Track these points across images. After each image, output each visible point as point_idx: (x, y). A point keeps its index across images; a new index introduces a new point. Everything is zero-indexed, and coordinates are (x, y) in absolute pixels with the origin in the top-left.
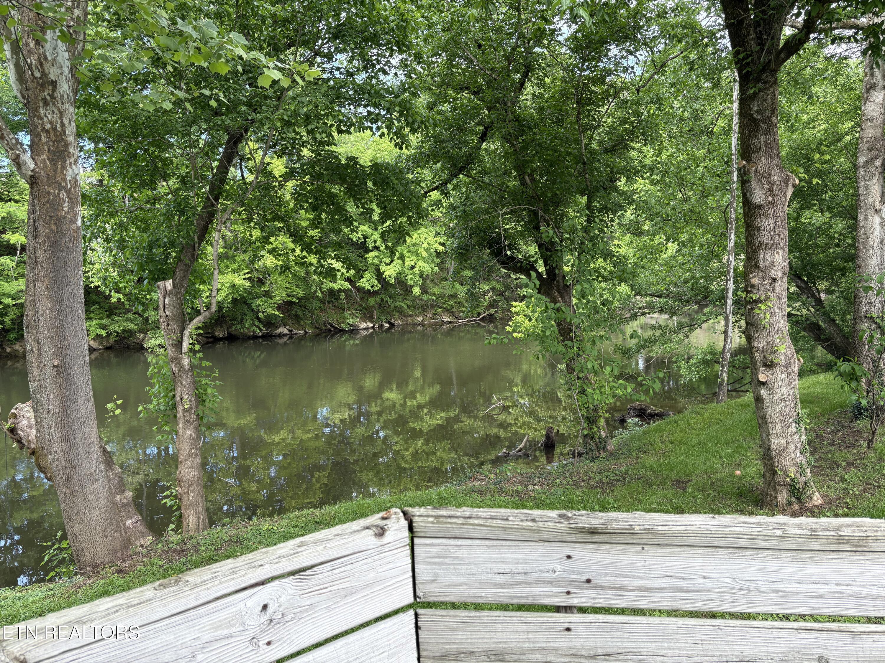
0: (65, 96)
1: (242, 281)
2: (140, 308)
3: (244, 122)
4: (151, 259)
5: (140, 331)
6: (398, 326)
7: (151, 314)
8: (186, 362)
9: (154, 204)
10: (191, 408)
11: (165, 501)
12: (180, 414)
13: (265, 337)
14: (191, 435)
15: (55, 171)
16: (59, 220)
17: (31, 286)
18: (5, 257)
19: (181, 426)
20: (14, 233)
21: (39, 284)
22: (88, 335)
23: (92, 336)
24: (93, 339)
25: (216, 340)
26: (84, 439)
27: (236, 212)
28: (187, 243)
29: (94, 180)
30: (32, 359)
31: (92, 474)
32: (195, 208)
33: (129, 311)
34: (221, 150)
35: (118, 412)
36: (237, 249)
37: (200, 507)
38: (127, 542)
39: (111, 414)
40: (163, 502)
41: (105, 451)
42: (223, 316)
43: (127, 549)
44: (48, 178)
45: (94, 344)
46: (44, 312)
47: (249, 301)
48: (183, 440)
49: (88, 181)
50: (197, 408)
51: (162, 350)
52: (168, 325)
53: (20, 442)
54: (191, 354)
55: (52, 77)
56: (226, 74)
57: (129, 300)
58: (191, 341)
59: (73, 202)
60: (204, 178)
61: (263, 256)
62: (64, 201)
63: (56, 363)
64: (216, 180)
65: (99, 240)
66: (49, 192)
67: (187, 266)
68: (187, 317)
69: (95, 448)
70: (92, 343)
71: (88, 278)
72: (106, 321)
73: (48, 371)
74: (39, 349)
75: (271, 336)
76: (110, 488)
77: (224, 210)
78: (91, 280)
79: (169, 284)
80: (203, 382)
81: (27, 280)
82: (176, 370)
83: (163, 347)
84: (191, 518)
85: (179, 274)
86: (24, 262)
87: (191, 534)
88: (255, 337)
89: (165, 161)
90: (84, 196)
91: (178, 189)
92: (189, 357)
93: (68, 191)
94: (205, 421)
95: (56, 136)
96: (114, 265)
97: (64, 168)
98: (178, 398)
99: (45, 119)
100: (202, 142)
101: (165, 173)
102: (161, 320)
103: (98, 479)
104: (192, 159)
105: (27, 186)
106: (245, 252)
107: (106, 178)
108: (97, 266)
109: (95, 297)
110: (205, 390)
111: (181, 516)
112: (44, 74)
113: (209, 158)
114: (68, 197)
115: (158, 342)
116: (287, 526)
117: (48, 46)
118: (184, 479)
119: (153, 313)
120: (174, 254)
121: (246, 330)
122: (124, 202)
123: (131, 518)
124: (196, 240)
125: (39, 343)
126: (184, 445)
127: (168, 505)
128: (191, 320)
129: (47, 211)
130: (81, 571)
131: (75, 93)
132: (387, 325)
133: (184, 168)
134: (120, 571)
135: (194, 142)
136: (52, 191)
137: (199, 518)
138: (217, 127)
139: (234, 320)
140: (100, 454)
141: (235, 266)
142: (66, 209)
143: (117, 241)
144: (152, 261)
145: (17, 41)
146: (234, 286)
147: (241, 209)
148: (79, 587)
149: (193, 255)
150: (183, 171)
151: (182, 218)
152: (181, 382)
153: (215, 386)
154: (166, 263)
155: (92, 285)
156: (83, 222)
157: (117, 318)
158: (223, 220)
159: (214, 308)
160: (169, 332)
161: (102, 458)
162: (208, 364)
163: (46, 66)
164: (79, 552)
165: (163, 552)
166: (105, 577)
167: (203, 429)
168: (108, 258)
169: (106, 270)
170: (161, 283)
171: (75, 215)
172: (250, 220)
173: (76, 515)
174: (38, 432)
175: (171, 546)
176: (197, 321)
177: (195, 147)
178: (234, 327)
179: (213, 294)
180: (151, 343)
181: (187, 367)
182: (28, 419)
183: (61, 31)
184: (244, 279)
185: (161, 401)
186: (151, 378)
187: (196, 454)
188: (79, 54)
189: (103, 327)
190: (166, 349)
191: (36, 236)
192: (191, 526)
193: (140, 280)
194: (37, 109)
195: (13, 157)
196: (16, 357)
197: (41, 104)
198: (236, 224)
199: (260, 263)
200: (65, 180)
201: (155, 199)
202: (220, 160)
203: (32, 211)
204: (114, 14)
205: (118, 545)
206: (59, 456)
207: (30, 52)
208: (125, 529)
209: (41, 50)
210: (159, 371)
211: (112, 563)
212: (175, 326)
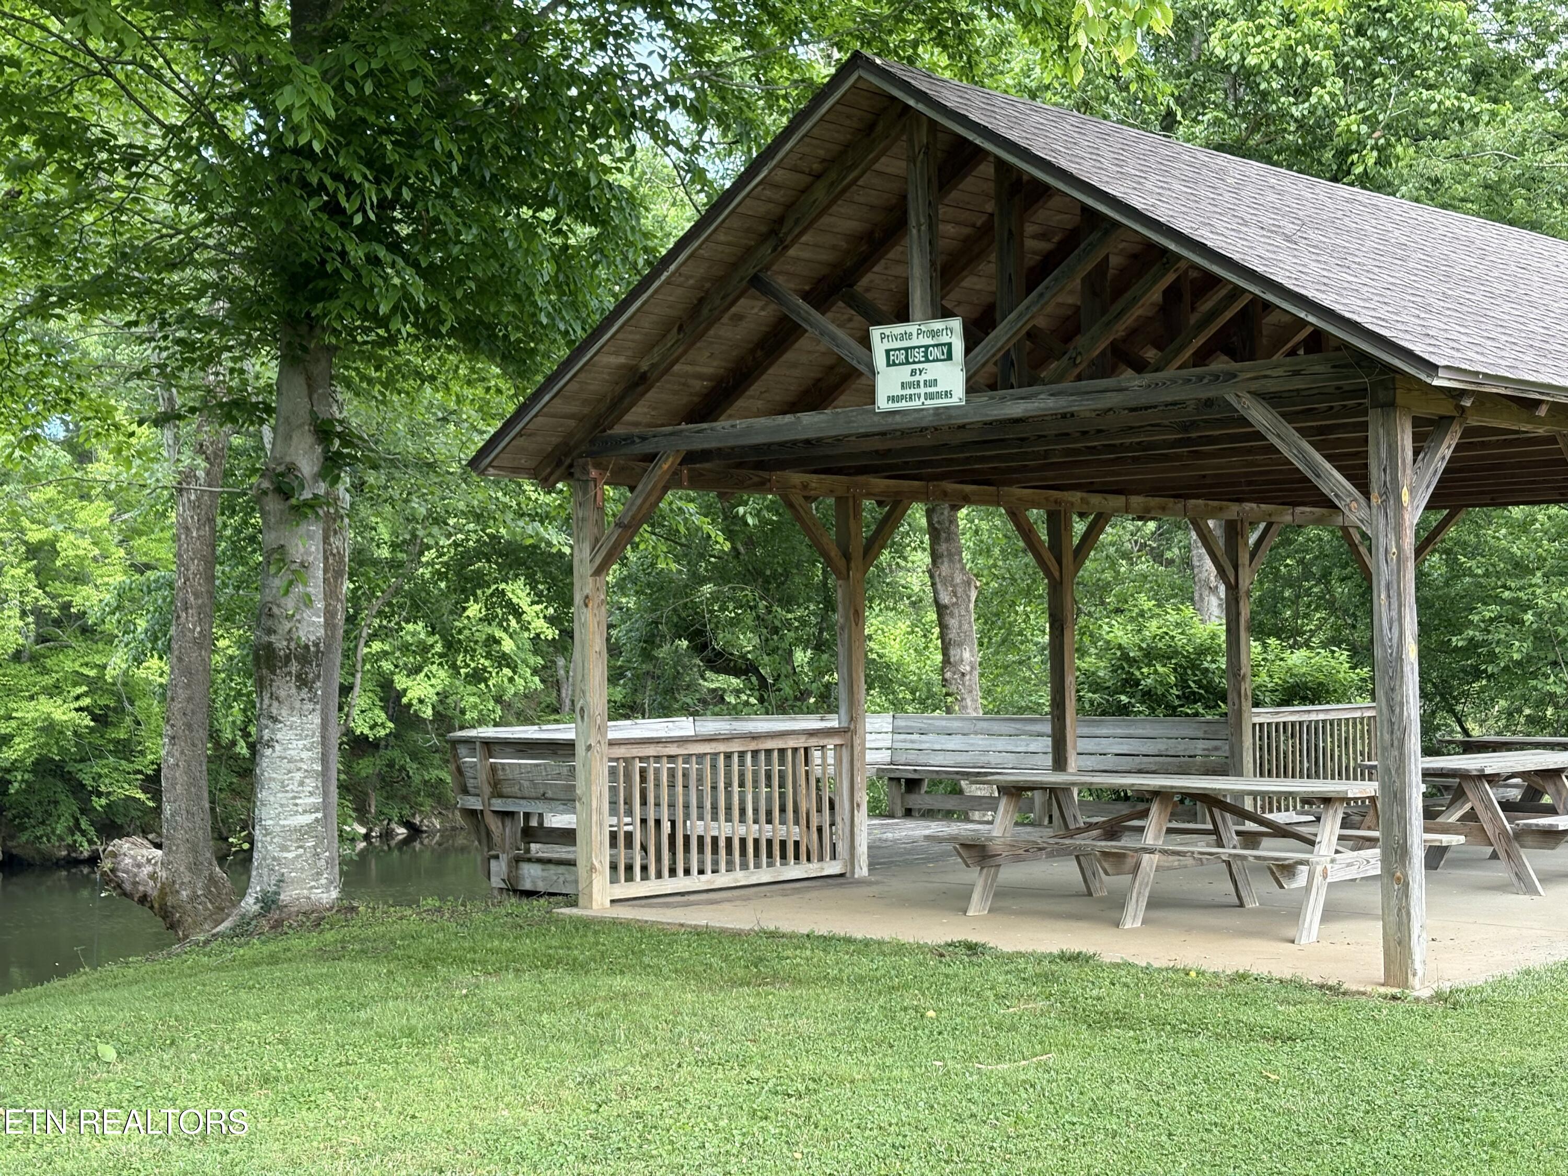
1: (74, 714)
6: (431, 834)
47: (78, 767)
88: (73, 862)
121: (53, 843)
132: (402, 831)
146: (50, 727)
178: (23, 835)
184: (77, 710)
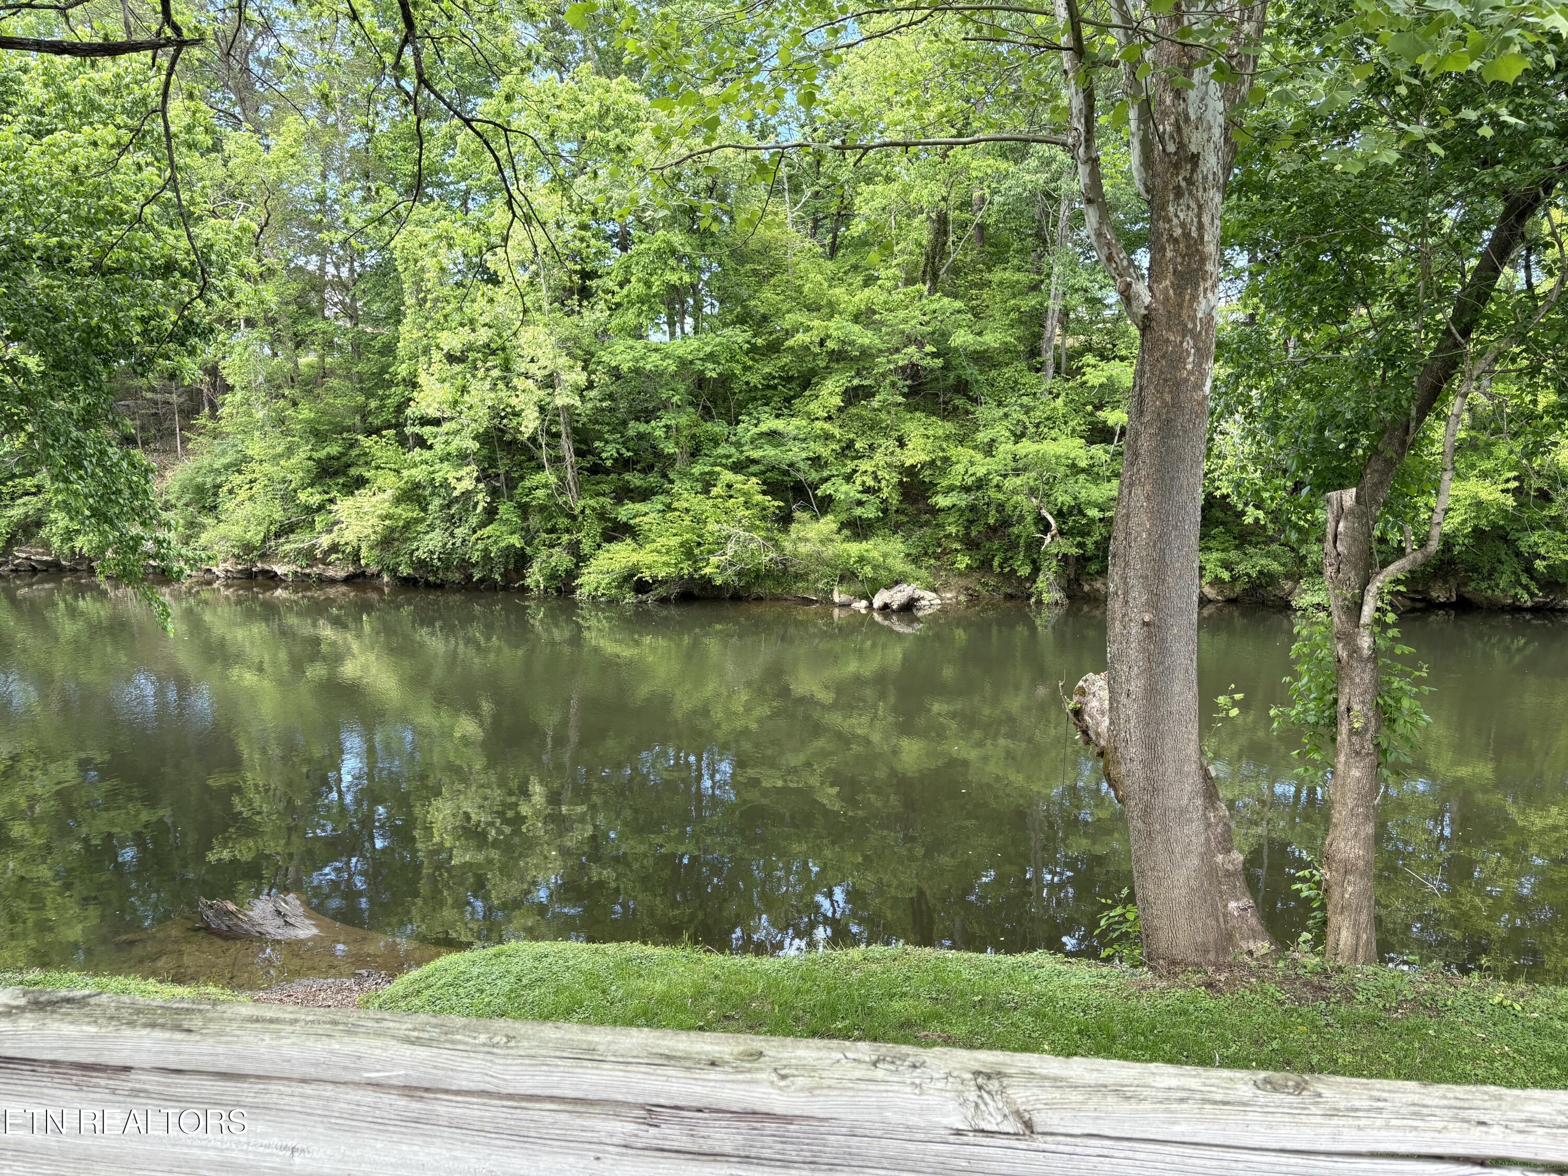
0: (1211, 177)
1: (1498, 495)
2: (1294, 536)
3: (1546, 171)
4: (1321, 449)
5: (1287, 576)
7: (1312, 552)
8: (1365, 642)
9: (1338, 350)
10: (1365, 729)
11: (1298, 886)
12: (1343, 735)
13: (1537, 610)
14: (1359, 780)
15: (1180, 306)
16: (1177, 385)
17: (1126, 491)
18: (1098, 446)
19: (1342, 758)
20: (1113, 409)
21: (1138, 491)
22: (1201, 577)
23: (1208, 577)
24: (1211, 584)
25: (1431, 606)
26: (1175, 748)
27: (1505, 358)
28: (1394, 420)
29: (1241, 316)
30: (1115, 606)
31: (1183, 811)
32: (1418, 352)
33: (1272, 540)
34: (1487, 235)
35: (1234, 712)
36: (1498, 431)
37: (1364, 918)
38: (1227, 939)
39: (1223, 715)
40: (1295, 887)
41: (1206, 776)
42: (1452, 562)
43: (1225, 951)
44: (1169, 318)
45: (1210, 593)
46: (1139, 535)
47: (1513, 536)
48: (1343, 786)
49: (1231, 319)
50: (1377, 731)
51: (1323, 615)
52: (1338, 571)
53: (1085, 732)
54: (1377, 629)
55: (1193, 149)
56: (1516, 81)
57: (1275, 520)
58: (1379, 604)
59: (1202, 355)
60: (1443, 293)
61: (1555, 444)
62: (1189, 354)
63: (1147, 619)
64: (1469, 295)
65: (1237, 416)
66: (1167, 341)
67: (1390, 463)
68: (1377, 558)
69: (1192, 768)
70: (1207, 590)
71: (1213, 481)
72: (1233, 555)
73: (1135, 629)
74: (1126, 593)
75: (1553, 610)
76: (1208, 840)
77: (1480, 354)
78: (1217, 484)
79: (1349, 496)
80: (1395, 685)
81: (1122, 483)
82: (1344, 654)
83: (1325, 609)
84: (1344, 934)
85: (1370, 478)
86: (1121, 454)
87: (1341, 962)
88: (1516, 609)
89: (1368, 268)
90: (1220, 345)
91: (1390, 319)
92: (1373, 634)
93: (1196, 337)
94: (1391, 758)
95: (1188, 247)
96: (1256, 459)
97: (1194, 298)
98: (1342, 707)
99: (1175, 221)
100: (1448, 223)
101: (1367, 290)
102: (1327, 562)
103: (1191, 821)
104: (1423, 259)
105: (1138, 332)
106: (1515, 435)
107: (1261, 311)
108: (1230, 461)
109: (1219, 514)
110: (1398, 701)
111: (1325, 922)
112: (1181, 146)
113: (1459, 253)
114: (1195, 346)
115: (1316, 600)
116: (1546, 1012)
117: (1192, 95)
118: (1338, 857)
119: (1315, 548)
120: (1365, 442)
121: (1497, 592)
122: (1287, 350)
123: (1238, 900)
124: (1413, 413)
125: (1126, 583)
126: (1343, 795)
127: (1304, 894)
128: (1384, 564)
129: (1162, 372)
130: (1150, 960)
131: (1227, 169)
133: (1403, 278)
134: (1210, 985)
135: (1432, 224)
136: (1172, 338)
137: (1358, 937)
138: (1481, 192)
139: (1476, 570)
140: (1198, 779)
141: (1488, 465)
142: (1189, 367)
143: (1267, 419)
144: (1322, 454)
145: (1148, 100)
146: (1479, 505)
147: (1517, 350)
148: (1144, 988)
149: (1403, 443)
150: (1403, 282)
151: (1389, 374)
152: (1352, 679)
153: (1417, 696)
154: (1348, 458)
155: (1218, 494)
156: (1215, 387)
157: (1251, 550)
158: (1475, 373)
159: (1434, 546)
160: (1338, 583)
161: (1200, 786)
162: (1407, 650)
163: (1186, 131)
164: (1150, 932)
165: (1285, 977)
166: (1186, 987)
167: (1386, 772)
168: (1248, 448)
169: (1243, 468)
170: (1334, 495)
171: (1203, 375)
172: (1535, 370)
173: (1153, 869)
174: (1112, 722)
175: (1301, 972)
176: (1395, 569)
177: (1434, 234)
178: (1473, 584)
179: (1437, 518)
180: (1305, 598)
181: (1366, 652)
182: (1101, 700)
183: (1218, 66)
185: (1311, 705)
186: (1297, 660)
187: (1367, 817)
188: (1243, 99)
189: (1227, 566)
190: (1330, 615)
191: (1141, 413)
192: (1341, 943)
193: (1298, 486)
194: (1163, 207)
195: (1122, 288)
196: (1096, 599)
197: (1171, 197)
198: (1502, 380)
199: (1548, 458)
200: (1193, 319)
201: (1341, 341)
202: (1484, 256)
203: (1139, 374)
204: (1309, 17)
205: (1211, 939)
206: (1136, 767)
207: (1165, 114)
208: (1225, 915)
209: (1183, 105)
210: (1313, 652)
211: (1198, 968)
212: (1352, 575)
